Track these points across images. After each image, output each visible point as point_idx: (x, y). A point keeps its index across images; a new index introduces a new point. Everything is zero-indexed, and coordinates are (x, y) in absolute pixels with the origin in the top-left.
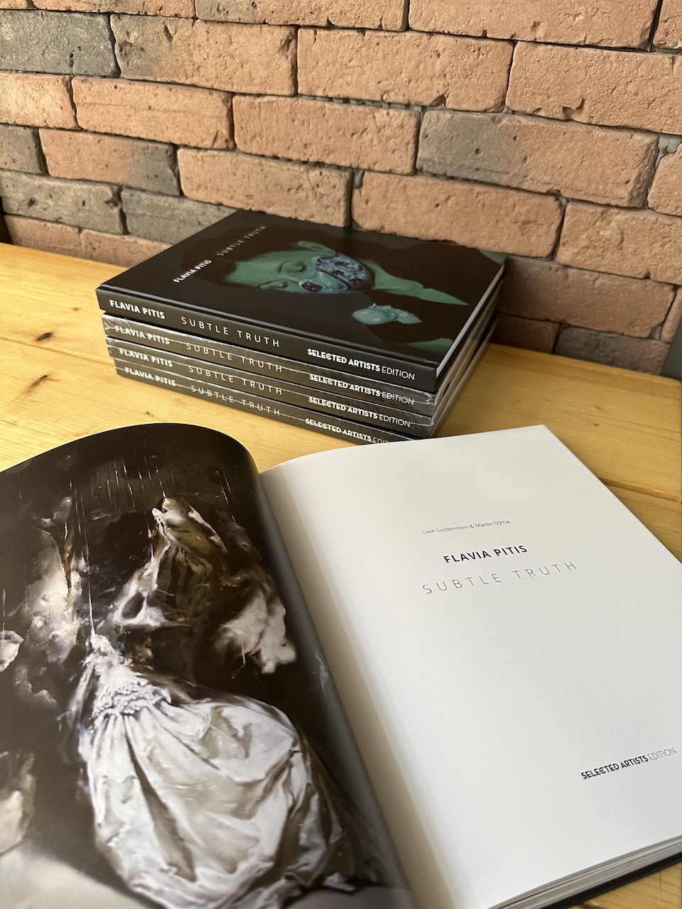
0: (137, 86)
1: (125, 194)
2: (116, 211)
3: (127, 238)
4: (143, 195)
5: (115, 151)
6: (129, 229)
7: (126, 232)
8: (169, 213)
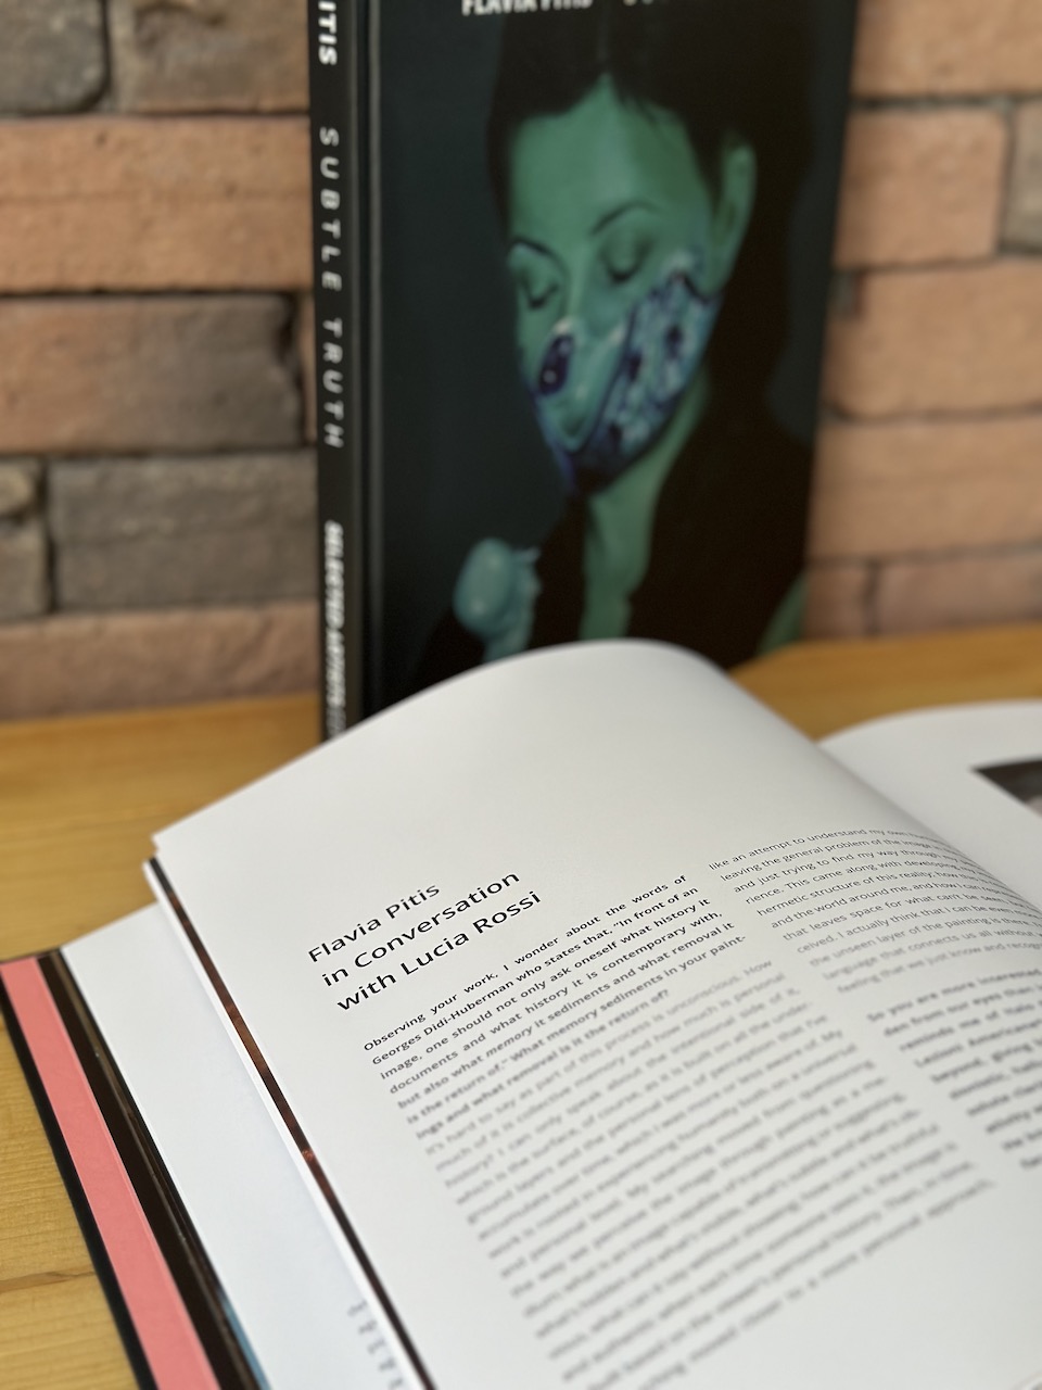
0: (186, 129)
1: (66, 479)
2: (29, 541)
3: (58, 628)
4: (153, 471)
5: (61, 342)
6: (68, 592)
7: (53, 606)
8: (251, 506)
